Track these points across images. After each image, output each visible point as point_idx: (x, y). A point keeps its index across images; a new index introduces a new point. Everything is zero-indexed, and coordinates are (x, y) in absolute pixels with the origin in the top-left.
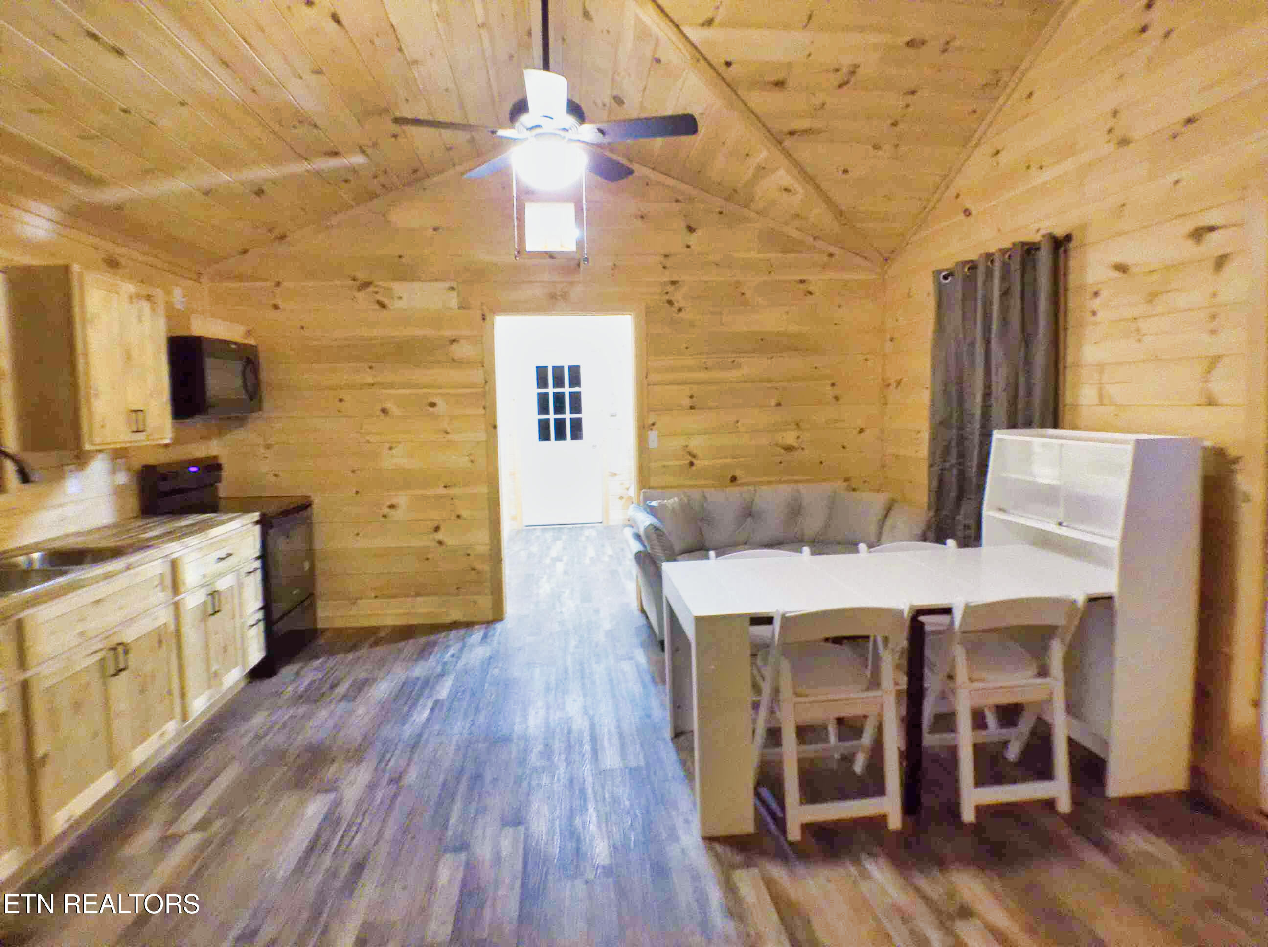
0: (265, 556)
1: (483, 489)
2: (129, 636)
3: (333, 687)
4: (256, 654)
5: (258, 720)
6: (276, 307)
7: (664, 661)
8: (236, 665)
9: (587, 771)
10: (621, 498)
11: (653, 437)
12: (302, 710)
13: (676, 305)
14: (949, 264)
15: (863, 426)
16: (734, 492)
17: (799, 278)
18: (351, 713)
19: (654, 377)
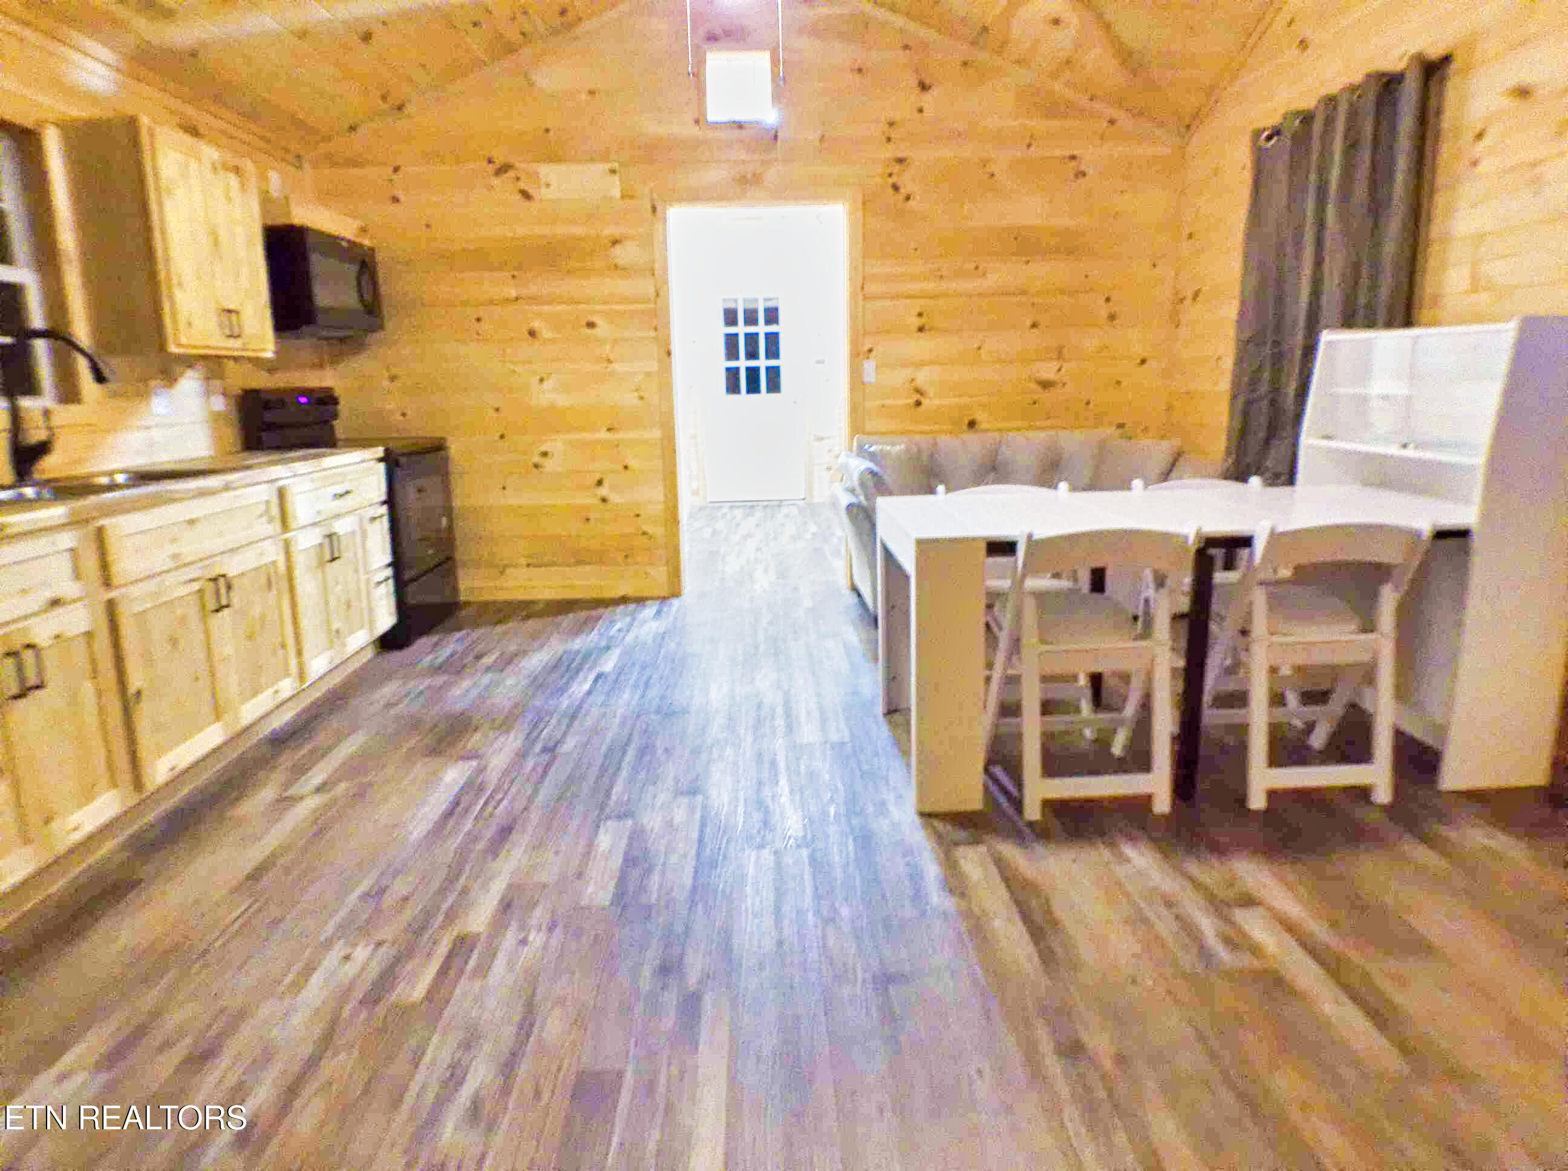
0: (391, 501)
1: (657, 434)
2: (232, 567)
3: (479, 657)
4: (386, 619)
5: (389, 690)
6: (395, 200)
7: (877, 641)
8: (362, 627)
9: (779, 745)
10: (829, 469)
11: (869, 368)
12: (440, 680)
13: (902, 190)
14: (1275, 120)
15: (1145, 355)
16: (972, 439)
17: (1068, 153)
18: (498, 684)
19: (873, 288)
